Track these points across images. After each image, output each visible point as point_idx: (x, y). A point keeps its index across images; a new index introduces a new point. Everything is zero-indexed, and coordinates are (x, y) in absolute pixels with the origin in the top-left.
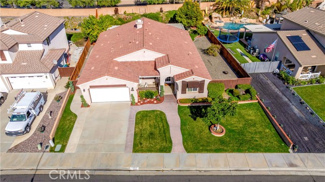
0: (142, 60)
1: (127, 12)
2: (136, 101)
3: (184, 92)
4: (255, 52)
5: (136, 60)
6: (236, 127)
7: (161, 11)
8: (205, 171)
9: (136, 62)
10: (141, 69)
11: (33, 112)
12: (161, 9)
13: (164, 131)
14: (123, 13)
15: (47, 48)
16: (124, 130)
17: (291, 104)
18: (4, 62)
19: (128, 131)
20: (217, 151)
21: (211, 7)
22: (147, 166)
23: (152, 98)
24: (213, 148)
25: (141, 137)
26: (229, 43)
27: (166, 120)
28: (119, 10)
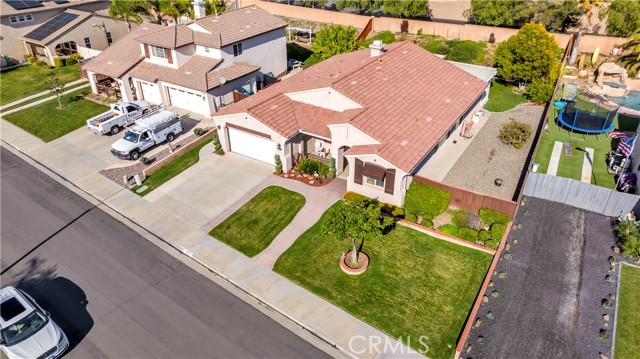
0: (325, 106)
1: (424, 32)
2: (285, 170)
3: (358, 180)
4: (619, 164)
5: (317, 105)
6: (397, 274)
7: (492, 40)
8: (268, 307)
9: (314, 107)
10: (312, 120)
11: (151, 136)
12: (492, 35)
13: (275, 226)
14: (416, 32)
15: (230, 59)
16: (230, 202)
17: (574, 291)
18: (170, 65)
19: (233, 205)
20: (319, 291)
21: (616, 51)
22: (205, 258)
23: (312, 174)
24: (317, 283)
25: (239, 219)
26: (575, 131)
27: (296, 213)
28: (410, 26)
